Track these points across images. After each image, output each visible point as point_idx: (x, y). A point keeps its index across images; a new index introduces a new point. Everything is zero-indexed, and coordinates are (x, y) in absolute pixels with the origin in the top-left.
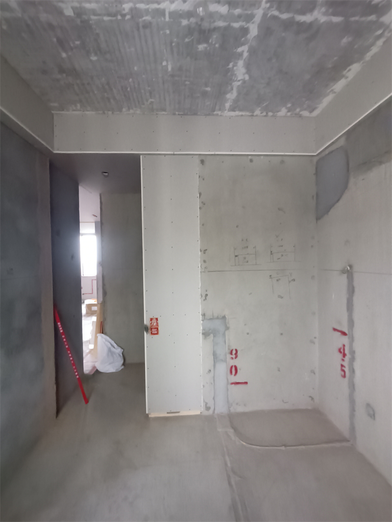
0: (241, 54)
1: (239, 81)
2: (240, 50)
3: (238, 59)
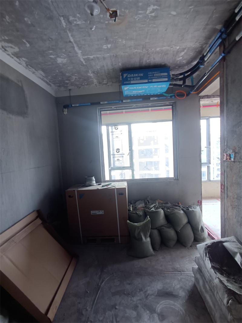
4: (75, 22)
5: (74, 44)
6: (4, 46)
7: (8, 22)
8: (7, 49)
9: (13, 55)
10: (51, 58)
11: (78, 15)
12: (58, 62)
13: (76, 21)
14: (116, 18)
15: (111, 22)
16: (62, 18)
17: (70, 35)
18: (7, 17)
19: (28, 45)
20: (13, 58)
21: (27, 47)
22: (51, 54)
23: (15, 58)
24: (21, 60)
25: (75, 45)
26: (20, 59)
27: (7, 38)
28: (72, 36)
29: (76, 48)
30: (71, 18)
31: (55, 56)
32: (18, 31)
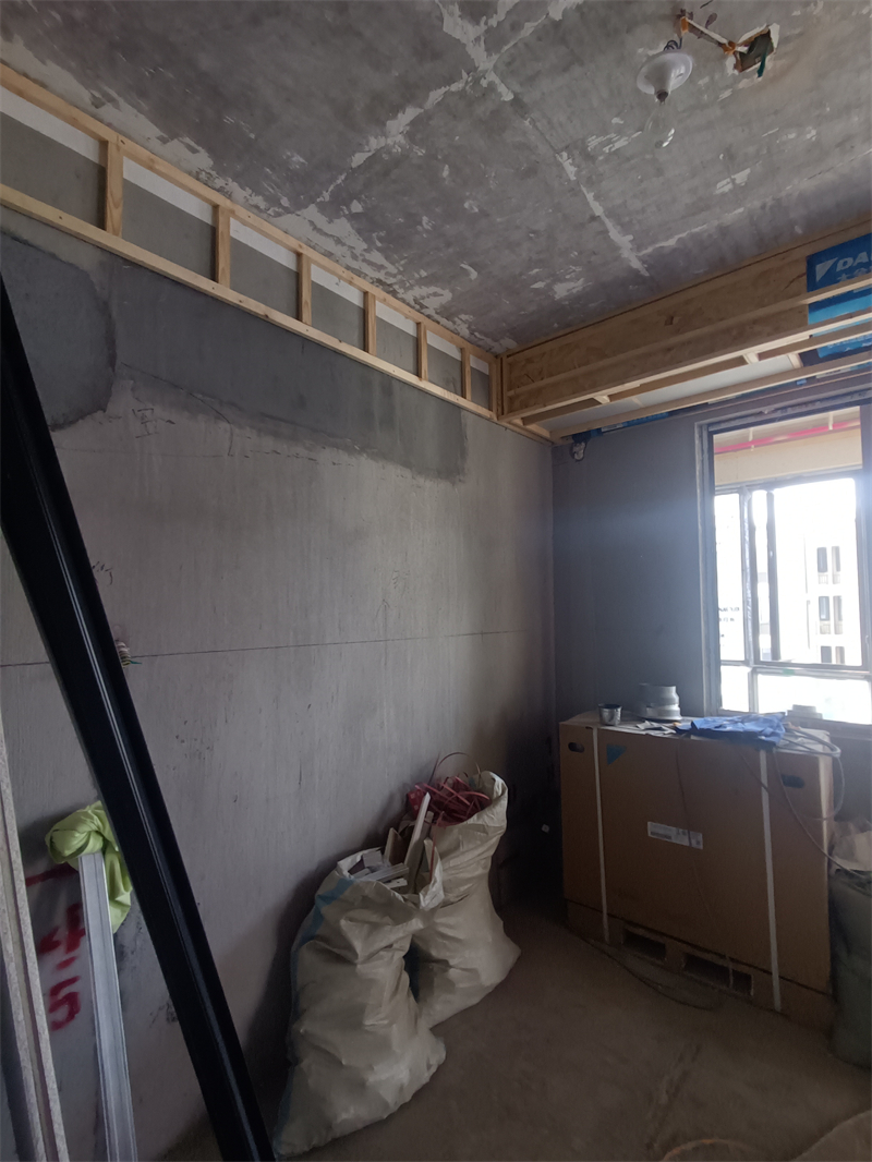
4: (606, 149)
5: (607, 221)
6: (418, 297)
7: (427, 231)
8: (425, 303)
9: (437, 313)
10: (536, 291)
11: (616, 120)
12: (557, 297)
13: (610, 142)
14: (768, 58)
15: (744, 84)
16: (565, 154)
17: (590, 196)
18: (425, 219)
19: (474, 274)
20: (438, 323)
21: (471, 280)
22: (536, 279)
23: (444, 321)
24: (459, 322)
25: (609, 224)
26: (456, 319)
27: (424, 274)
28: (597, 198)
29: (614, 234)
30: (593, 142)
31: (548, 281)
32: (448, 245)
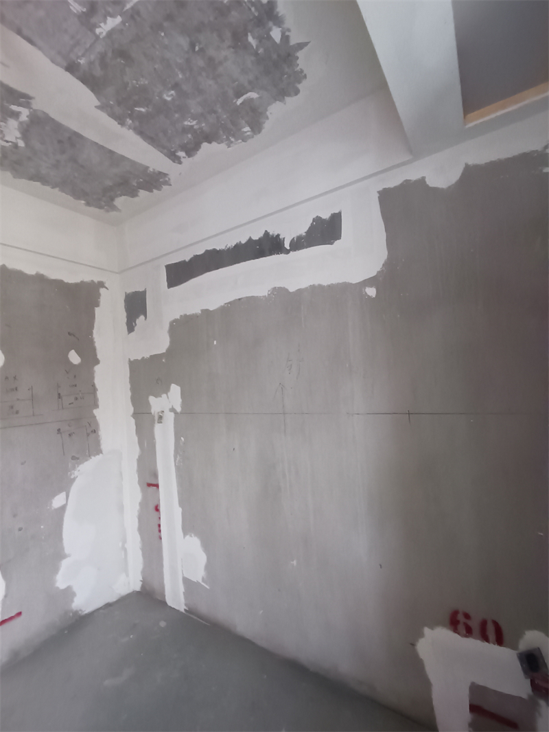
0: (16, 115)
1: (7, 142)
2: (14, 108)
3: (11, 117)
